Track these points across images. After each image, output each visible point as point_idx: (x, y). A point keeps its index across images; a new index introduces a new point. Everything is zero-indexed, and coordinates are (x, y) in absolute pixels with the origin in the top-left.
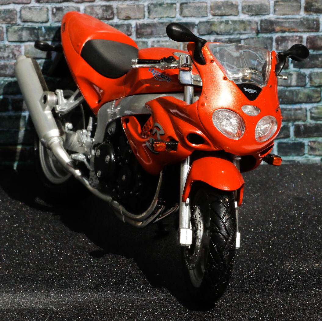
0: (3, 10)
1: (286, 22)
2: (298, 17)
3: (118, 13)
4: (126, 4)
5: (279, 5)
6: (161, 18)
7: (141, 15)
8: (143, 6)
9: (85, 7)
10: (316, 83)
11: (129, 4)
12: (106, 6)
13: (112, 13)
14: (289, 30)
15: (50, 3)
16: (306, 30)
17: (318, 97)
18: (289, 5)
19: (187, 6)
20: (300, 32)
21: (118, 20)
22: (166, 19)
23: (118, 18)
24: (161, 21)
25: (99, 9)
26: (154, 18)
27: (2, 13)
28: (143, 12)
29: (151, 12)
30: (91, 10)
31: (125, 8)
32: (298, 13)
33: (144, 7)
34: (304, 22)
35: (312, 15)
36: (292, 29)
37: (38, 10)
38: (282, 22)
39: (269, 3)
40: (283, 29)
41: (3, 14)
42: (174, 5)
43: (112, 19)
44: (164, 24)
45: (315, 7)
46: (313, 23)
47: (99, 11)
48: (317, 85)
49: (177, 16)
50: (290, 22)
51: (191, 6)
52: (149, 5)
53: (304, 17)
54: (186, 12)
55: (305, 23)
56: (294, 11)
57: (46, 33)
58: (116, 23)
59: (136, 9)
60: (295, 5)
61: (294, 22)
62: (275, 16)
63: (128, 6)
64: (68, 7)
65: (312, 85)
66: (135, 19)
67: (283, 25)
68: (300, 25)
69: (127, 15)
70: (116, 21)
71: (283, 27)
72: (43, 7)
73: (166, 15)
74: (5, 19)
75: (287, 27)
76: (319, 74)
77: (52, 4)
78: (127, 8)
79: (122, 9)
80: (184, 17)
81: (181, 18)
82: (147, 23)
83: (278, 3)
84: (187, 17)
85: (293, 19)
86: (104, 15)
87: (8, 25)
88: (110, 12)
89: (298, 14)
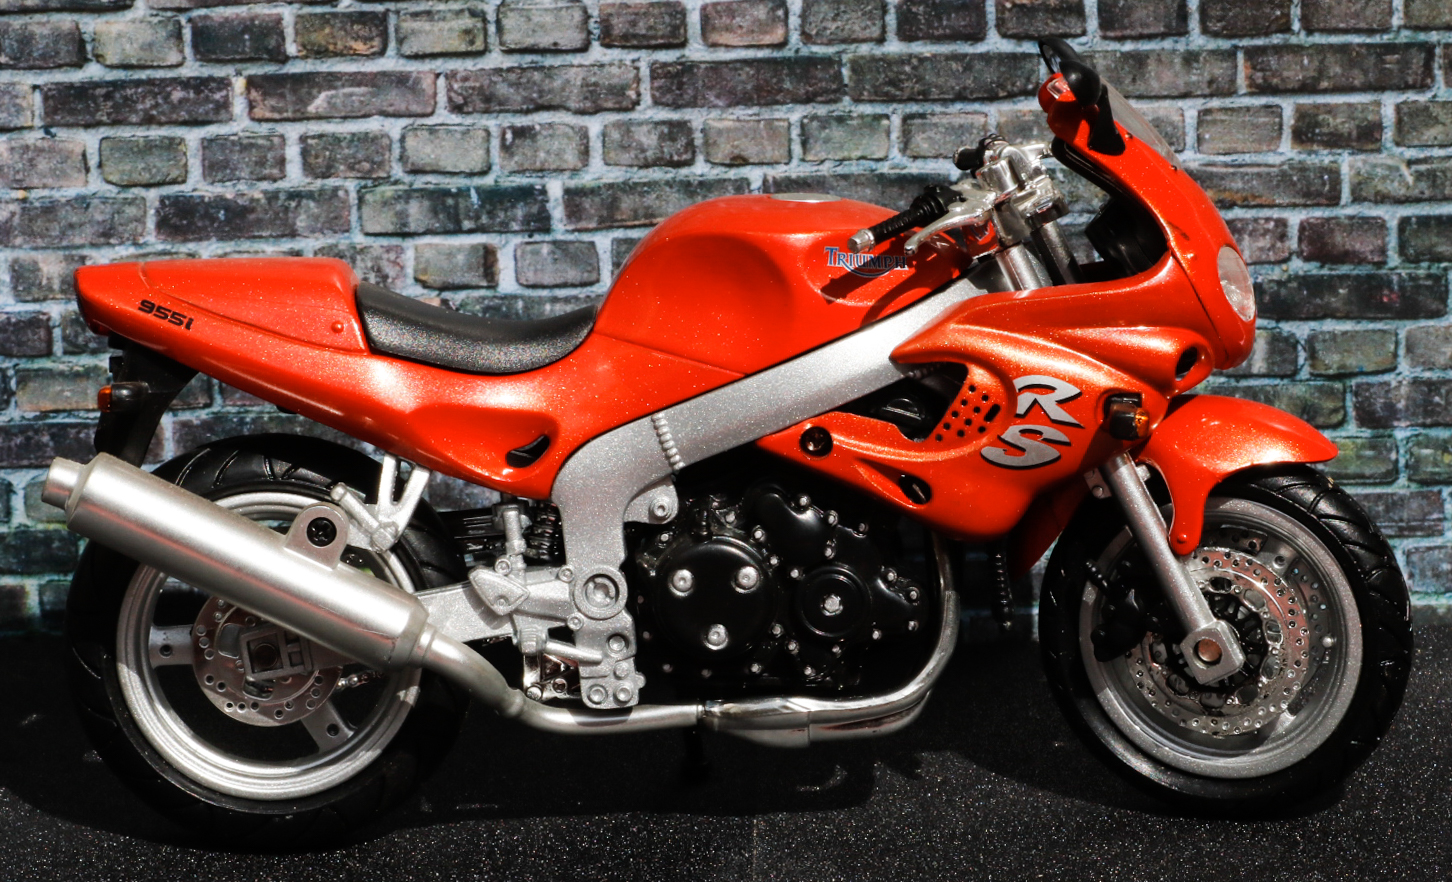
0: (348, 137)
1: (1233, 174)
2: (1272, 159)
3: (706, 143)
4: (735, 117)
5: (1214, 122)
6: (842, 161)
7: (779, 153)
8: (786, 124)
9: (605, 126)
10: (1328, 367)
11: (742, 118)
12: (670, 123)
13: (690, 146)
14: (1245, 199)
15: (495, 115)
16: (1298, 201)
17: (1335, 411)
18: (1244, 122)
19: (923, 125)
20: (1279, 206)
21: (709, 165)
22: (858, 165)
23: (707, 161)
24: (840, 170)
25: (649, 132)
26: (822, 162)
27: (343, 144)
28: (786, 143)
29: (811, 141)
30: (622, 136)
31: (728, 130)
32: (1273, 148)
33: (790, 125)
34: (1291, 176)
35: (1316, 153)
36: (1255, 197)
37: (458, 136)
38: (1222, 177)
39: (1183, 115)
40: (1226, 196)
41: (348, 148)
42: (885, 122)
43: (689, 163)
44: (852, 180)
45: (1325, 130)
46: (1322, 177)
47: (648, 139)
48: (1331, 372)
49: (891, 157)
50: (1247, 174)
51: (936, 125)
52: (806, 121)
53: (1292, 159)
54: (921, 142)
55: (1295, 178)
56: (1259, 141)
57: (482, 206)
58: (702, 176)
59: (764, 134)
60: (1265, 124)
61: (1259, 175)
62: (1199, 156)
63: (737, 124)
64: (550, 125)
65: (1316, 372)
66: (761, 164)
67: (1226, 183)
68: (1278, 186)
69: (736, 152)
70: (700, 169)
71: (1225, 190)
72: (473, 124)
73: (859, 153)
74: (355, 163)
75: (1237, 191)
76: (1339, 340)
77: (501, 115)
78: (736, 129)
79: (720, 132)
80: (915, 158)
81: (905, 161)
82: (799, 177)
83: (1209, 118)
84: (925, 157)
85: (1259, 165)
86: (663, 152)
87: (363, 183)
88: (682, 142)
89: (1274, 151)
